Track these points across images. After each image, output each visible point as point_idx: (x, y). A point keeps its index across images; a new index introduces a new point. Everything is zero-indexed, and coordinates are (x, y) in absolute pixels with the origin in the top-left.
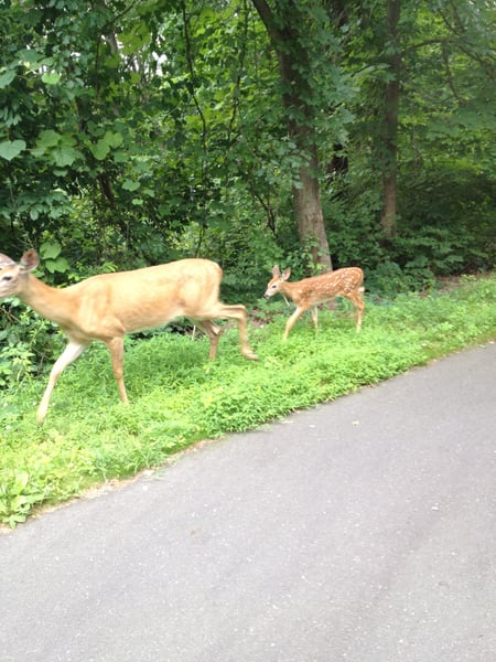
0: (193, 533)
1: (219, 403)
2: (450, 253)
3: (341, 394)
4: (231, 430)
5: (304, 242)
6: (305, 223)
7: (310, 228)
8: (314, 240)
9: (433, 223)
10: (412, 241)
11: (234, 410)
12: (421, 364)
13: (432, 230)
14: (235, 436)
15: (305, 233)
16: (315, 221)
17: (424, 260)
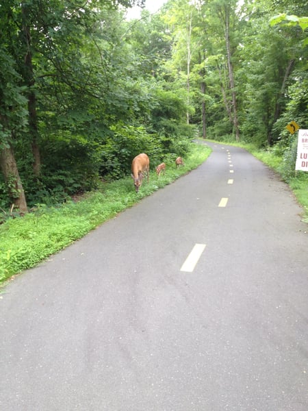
0: (43, 304)
1: (15, 256)
2: (74, 183)
3: (68, 245)
4: (27, 267)
5: (9, 178)
6: (7, 168)
7: (11, 170)
8: (14, 177)
9: (60, 168)
10: (54, 178)
11: (23, 259)
12: (93, 229)
13: (61, 172)
14: (28, 271)
15: (7, 173)
16: (13, 167)
17: (61, 188)
